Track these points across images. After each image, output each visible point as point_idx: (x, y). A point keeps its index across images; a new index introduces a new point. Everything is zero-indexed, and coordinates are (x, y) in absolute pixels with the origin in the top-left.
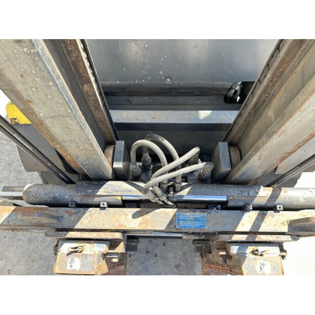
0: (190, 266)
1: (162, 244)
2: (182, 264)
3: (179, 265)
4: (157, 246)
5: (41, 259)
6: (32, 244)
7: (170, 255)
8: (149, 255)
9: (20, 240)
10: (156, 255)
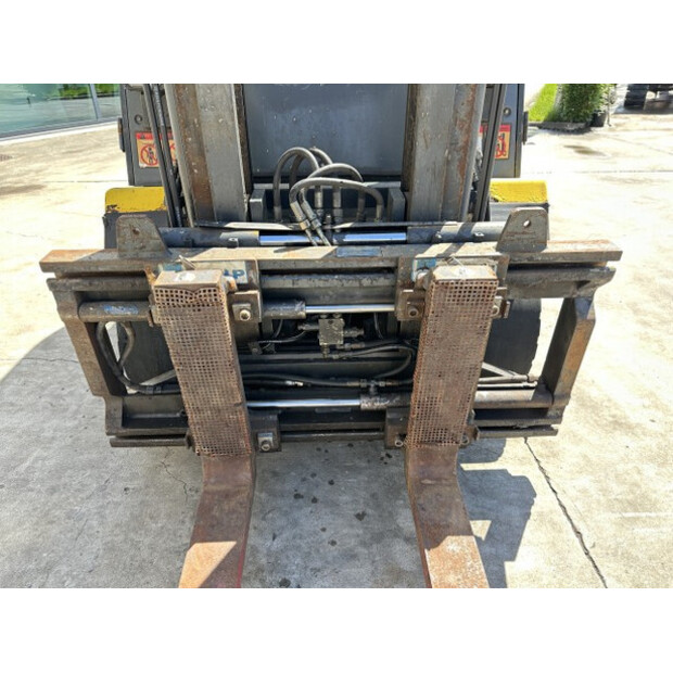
0: (387, 514)
1: (327, 483)
2: (369, 511)
3: (364, 514)
4: (317, 486)
5: (69, 518)
6: (56, 496)
7: (345, 498)
8: (301, 500)
9: (32, 490)
10: (315, 500)
